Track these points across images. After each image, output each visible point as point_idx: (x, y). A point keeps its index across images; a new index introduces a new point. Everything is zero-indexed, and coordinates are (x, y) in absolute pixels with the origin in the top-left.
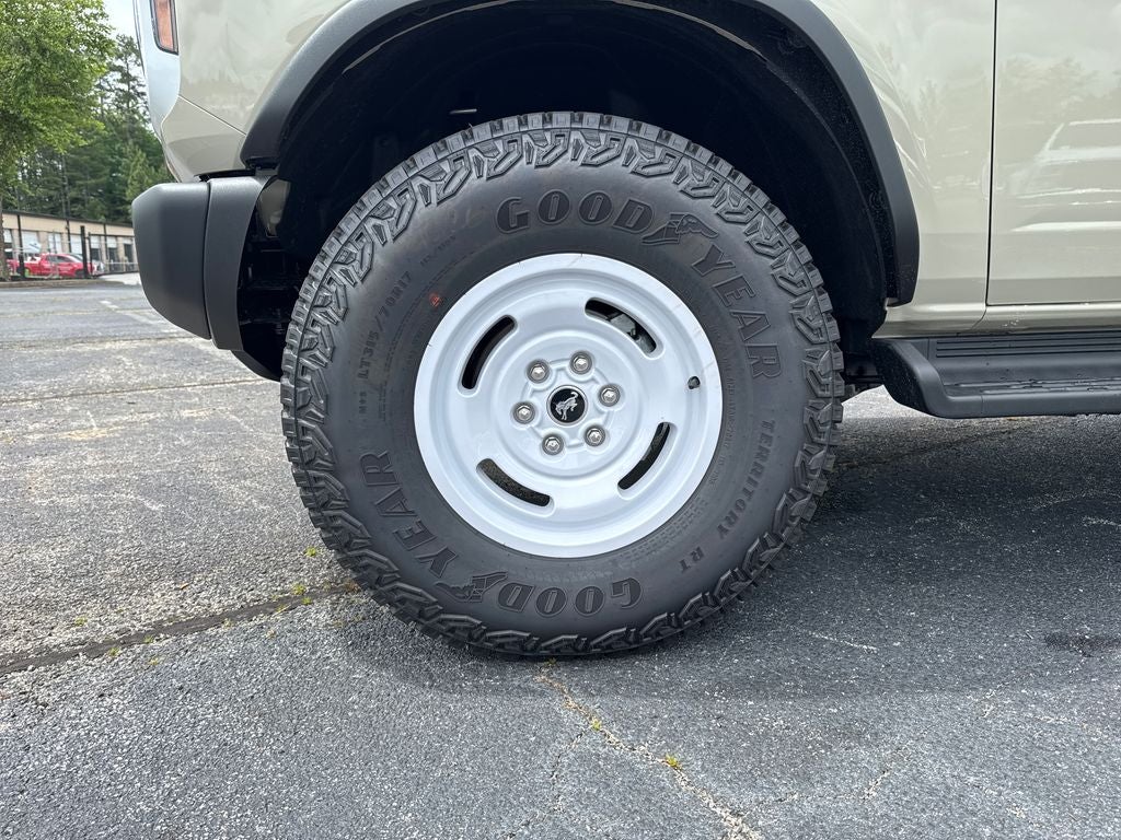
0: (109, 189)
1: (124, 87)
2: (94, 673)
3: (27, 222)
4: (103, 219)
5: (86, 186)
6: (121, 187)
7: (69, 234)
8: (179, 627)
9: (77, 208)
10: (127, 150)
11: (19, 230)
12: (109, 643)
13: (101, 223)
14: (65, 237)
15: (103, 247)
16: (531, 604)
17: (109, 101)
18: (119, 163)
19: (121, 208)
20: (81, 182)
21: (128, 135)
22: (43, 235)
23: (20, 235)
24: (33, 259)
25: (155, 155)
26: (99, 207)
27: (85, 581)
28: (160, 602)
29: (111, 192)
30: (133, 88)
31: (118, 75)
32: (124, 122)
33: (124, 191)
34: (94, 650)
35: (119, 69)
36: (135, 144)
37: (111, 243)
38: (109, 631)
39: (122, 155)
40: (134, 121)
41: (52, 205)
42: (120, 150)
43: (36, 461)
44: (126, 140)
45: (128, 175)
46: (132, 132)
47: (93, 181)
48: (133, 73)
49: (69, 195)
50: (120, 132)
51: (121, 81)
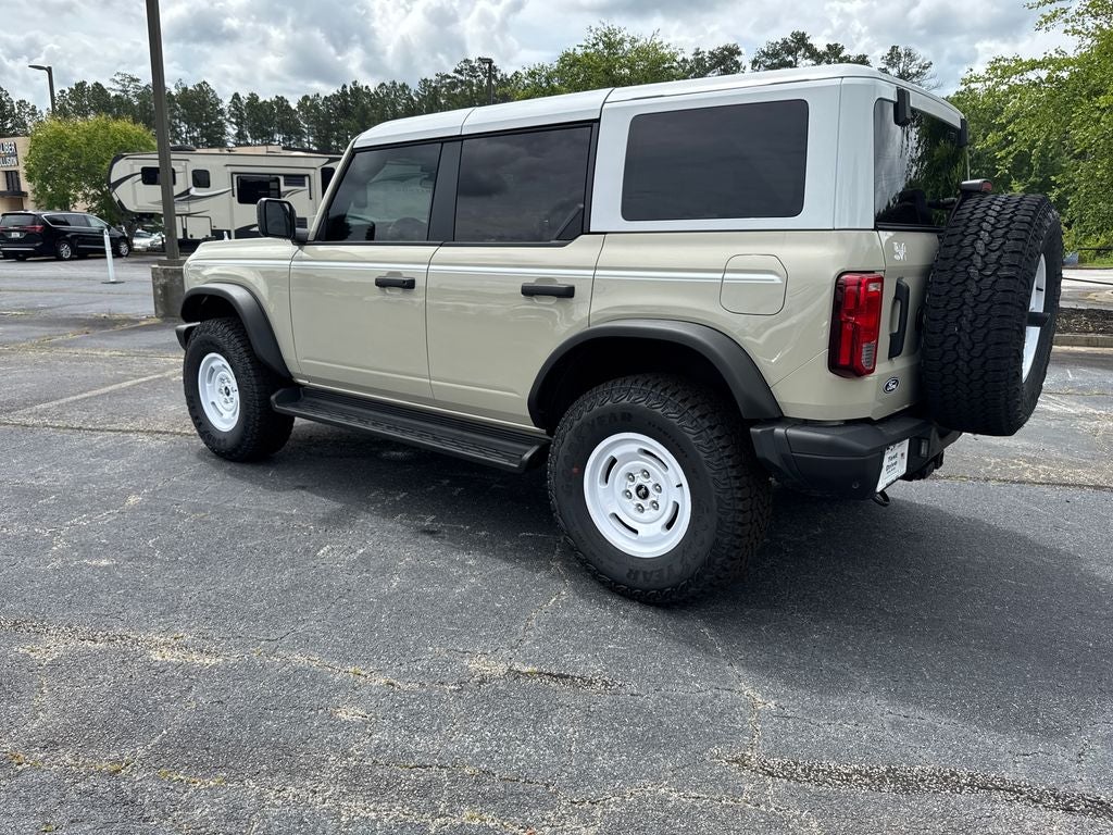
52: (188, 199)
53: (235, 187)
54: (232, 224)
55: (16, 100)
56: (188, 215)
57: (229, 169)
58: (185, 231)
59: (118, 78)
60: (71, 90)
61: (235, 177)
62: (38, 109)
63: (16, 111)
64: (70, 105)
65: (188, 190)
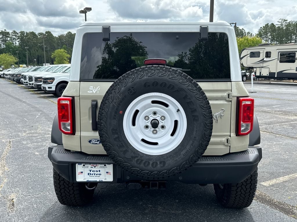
52: (263, 62)
53: (279, 57)
54: (276, 70)
55: (247, 32)
56: (262, 67)
57: (278, 51)
58: (260, 73)
59: (280, 21)
60: (264, 27)
61: (280, 53)
62: (253, 34)
63: (246, 35)
64: (262, 31)
65: (263, 59)
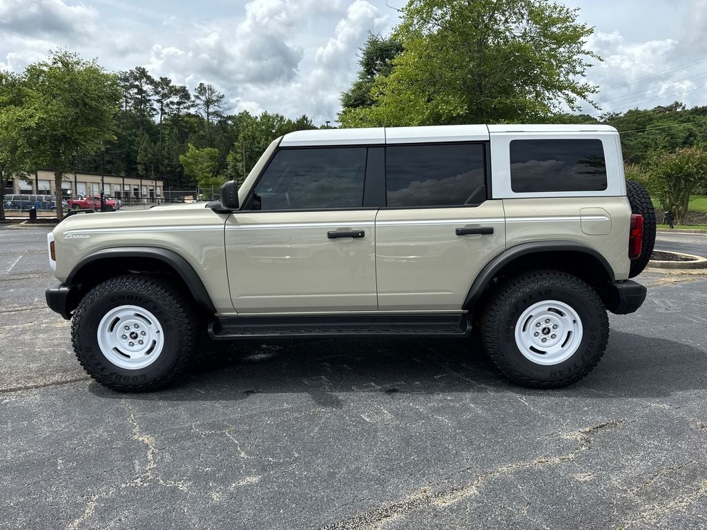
0: (128, 155)
1: (139, 96)
2: (35, 391)
3: (80, 177)
4: (123, 174)
5: (115, 154)
6: (135, 155)
7: (103, 183)
8: (58, 383)
9: (109, 167)
10: (139, 133)
11: (76, 182)
12: (41, 386)
13: (121, 177)
14: (101, 185)
15: (122, 191)
16: (122, 379)
17: (130, 105)
18: (134, 140)
19: (134, 166)
20: (112, 152)
21: (140, 124)
22: (88, 185)
23: (76, 185)
24: (82, 199)
25: (154, 135)
26: (122, 167)
27: (41, 372)
28: (57, 378)
29: (128, 157)
30: (144, 97)
31: (136, 91)
32: (138, 117)
33: (136, 157)
34: (37, 387)
35: (137, 87)
36: (143, 129)
37: (127, 188)
38: (42, 384)
39: (136, 136)
40: (144, 116)
41: (95, 164)
42: (135, 133)
43: (41, 335)
44: (138, 128)
45: (139, 147)
46: (142, 122)
47: (119, 151)
48: (144, 89)
49: (105, 159)
50: (136, 123)
51: (137, 94)
